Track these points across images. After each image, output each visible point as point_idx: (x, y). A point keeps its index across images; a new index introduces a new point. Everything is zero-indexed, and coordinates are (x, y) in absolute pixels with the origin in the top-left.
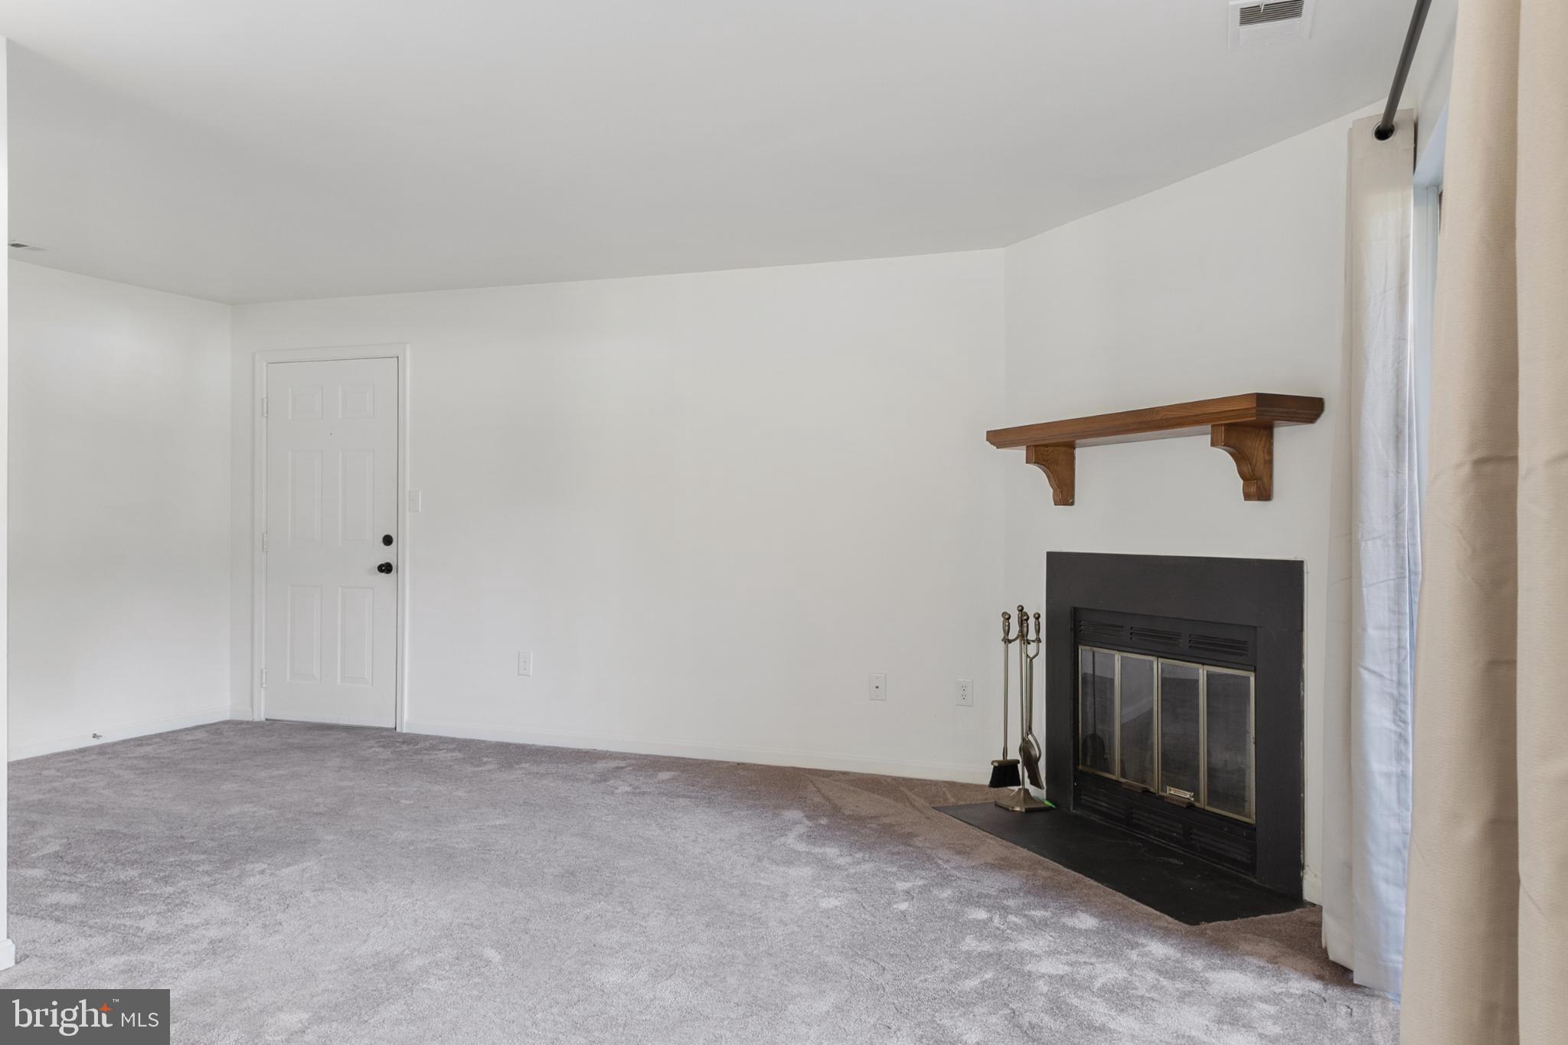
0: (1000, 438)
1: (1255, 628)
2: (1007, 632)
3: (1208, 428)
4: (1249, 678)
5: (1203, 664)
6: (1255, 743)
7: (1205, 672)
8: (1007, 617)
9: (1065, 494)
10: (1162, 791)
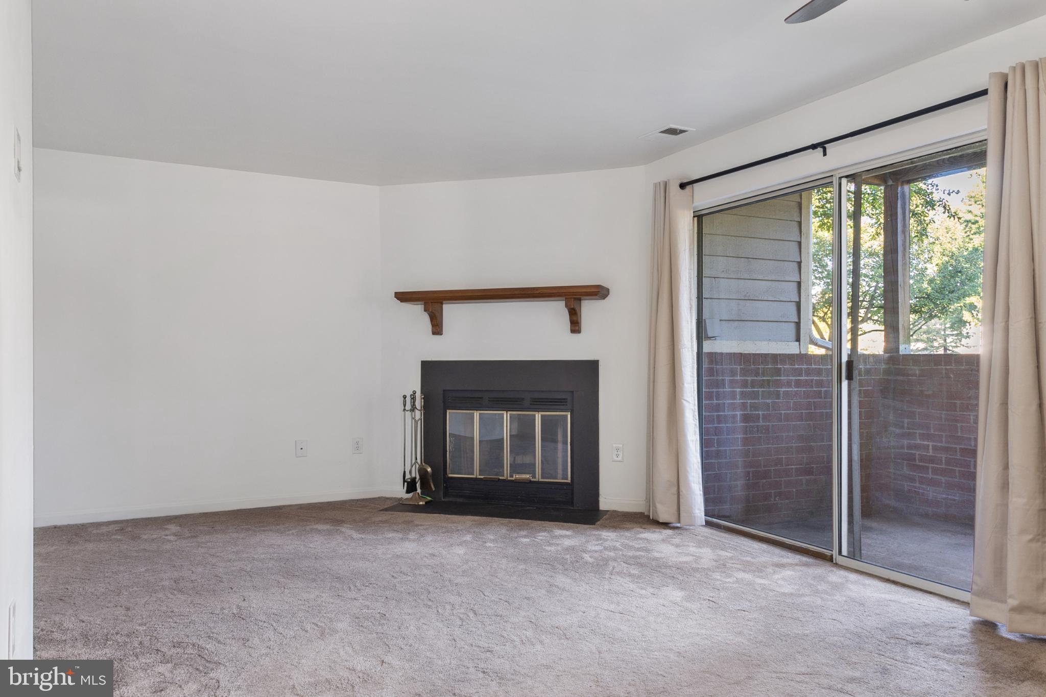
0: (403, 297)
1: (573, 392)
2: (405, 406)
3: (564, 298)
4: (567, 416)
5: (538, 412)
6: (571, 445)
7: (540, 415)
8: (405, 397)
9: (437, 328)
10: (510, 477)
